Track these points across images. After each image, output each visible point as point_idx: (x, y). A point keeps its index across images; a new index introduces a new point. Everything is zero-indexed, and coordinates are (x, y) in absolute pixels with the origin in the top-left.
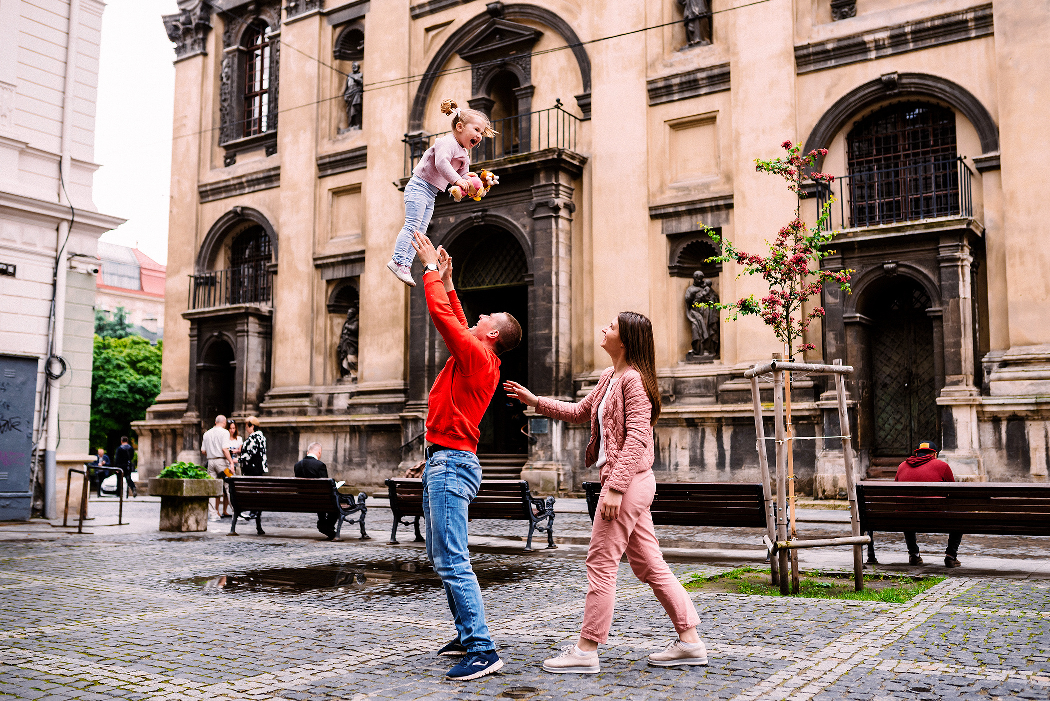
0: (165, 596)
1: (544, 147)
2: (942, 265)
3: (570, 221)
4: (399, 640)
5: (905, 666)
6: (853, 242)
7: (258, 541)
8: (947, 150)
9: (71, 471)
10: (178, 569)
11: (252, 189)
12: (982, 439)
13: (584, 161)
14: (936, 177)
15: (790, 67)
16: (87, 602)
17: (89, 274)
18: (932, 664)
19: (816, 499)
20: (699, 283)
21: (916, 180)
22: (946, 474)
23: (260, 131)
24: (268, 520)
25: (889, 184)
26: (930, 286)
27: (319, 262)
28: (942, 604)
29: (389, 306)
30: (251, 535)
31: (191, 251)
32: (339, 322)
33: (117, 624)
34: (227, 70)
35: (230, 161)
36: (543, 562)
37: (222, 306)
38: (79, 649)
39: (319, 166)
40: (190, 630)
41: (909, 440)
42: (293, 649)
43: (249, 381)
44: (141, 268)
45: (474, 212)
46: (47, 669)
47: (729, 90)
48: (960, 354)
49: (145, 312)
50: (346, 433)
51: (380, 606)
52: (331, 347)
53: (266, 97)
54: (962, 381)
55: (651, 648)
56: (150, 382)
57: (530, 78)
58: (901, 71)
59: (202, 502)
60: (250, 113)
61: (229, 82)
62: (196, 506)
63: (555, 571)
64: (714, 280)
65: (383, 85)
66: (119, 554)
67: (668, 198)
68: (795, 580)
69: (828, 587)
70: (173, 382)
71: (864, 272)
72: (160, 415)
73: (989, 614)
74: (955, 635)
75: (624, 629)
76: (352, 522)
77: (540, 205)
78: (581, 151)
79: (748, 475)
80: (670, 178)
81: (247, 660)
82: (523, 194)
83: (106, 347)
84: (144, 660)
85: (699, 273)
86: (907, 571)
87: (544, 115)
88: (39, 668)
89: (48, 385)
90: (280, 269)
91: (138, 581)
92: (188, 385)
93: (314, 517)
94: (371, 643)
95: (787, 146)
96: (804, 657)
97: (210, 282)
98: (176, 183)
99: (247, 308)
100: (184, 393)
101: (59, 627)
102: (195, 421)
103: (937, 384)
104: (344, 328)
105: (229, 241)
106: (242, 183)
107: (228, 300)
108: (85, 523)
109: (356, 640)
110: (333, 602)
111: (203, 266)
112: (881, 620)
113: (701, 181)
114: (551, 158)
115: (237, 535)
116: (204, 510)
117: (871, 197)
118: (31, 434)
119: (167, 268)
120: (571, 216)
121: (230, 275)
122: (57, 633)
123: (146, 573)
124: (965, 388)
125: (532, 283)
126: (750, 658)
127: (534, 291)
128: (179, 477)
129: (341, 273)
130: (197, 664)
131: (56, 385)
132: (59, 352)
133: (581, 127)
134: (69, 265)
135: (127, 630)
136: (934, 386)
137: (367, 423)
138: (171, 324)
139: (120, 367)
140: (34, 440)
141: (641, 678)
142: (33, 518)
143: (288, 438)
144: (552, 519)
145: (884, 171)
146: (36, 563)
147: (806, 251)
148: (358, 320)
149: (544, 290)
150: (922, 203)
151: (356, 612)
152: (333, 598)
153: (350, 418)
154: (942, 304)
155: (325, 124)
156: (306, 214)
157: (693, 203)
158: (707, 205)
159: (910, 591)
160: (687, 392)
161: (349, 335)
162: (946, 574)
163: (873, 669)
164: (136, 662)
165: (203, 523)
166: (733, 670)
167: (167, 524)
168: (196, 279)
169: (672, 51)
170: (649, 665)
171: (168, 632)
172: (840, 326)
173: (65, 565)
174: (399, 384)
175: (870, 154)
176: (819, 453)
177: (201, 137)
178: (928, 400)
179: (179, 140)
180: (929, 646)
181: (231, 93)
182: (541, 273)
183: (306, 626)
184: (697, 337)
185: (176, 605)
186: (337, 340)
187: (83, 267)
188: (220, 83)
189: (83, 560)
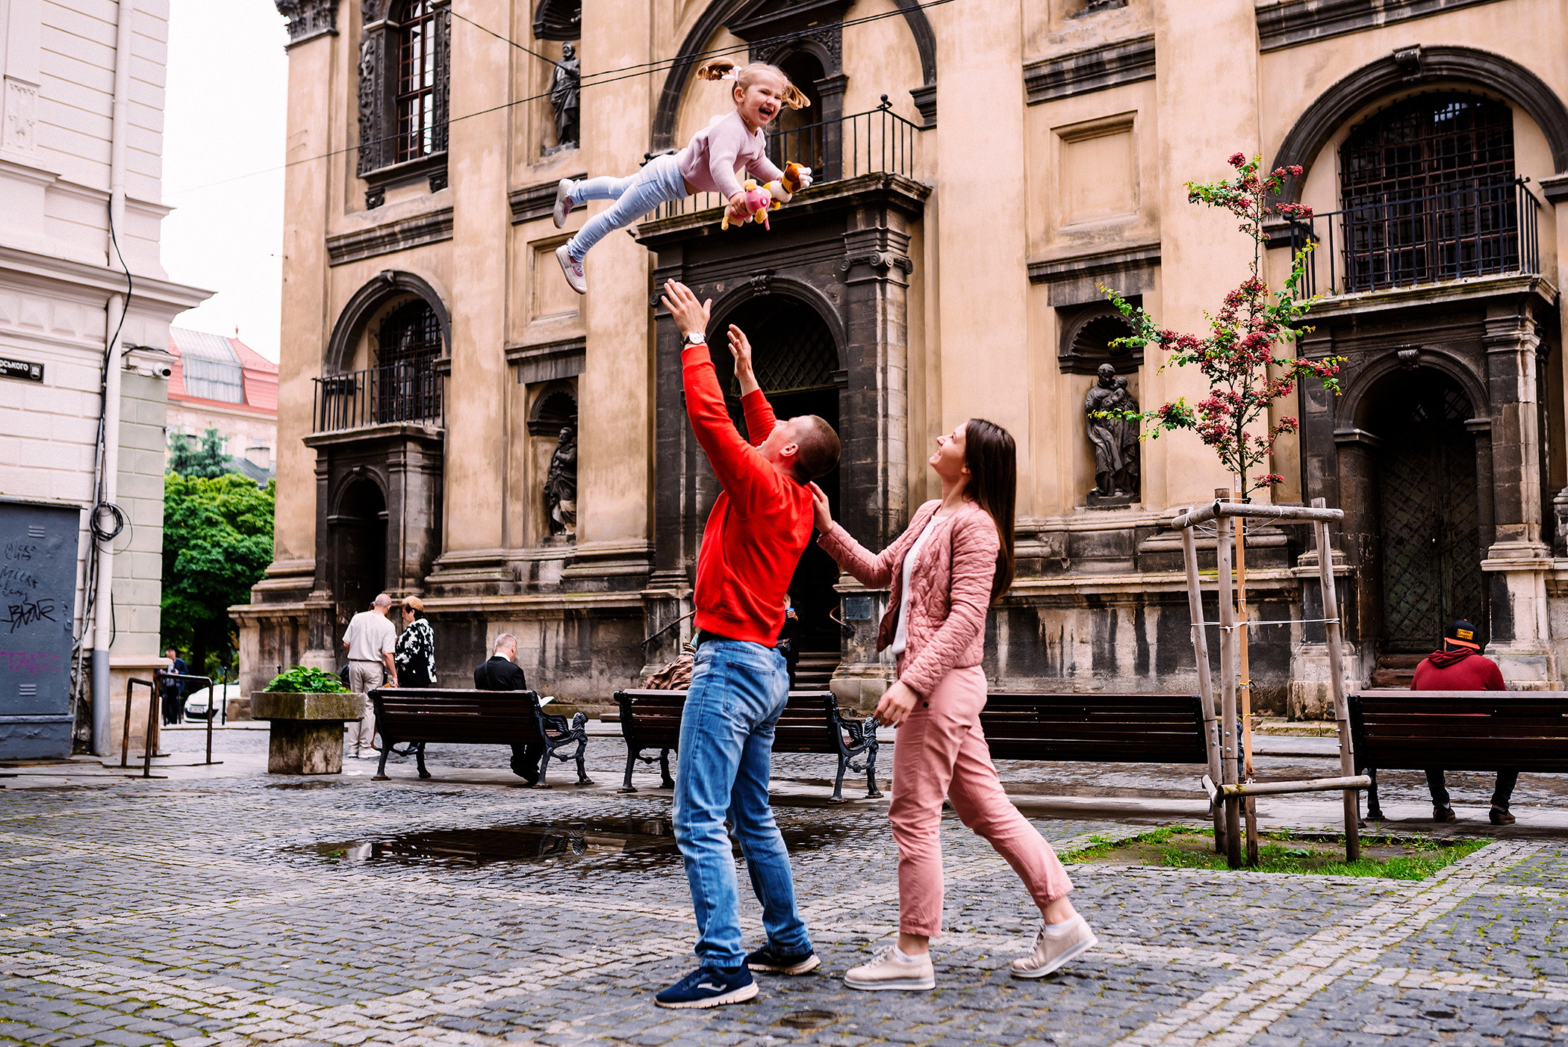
0: (269, 872)
1: (862, 171)
2: (1490, 350)
3: (904, 287)
4: (625, 938)
5: (1417, 978)
6: (1349, 315)
7: (418, 788)
8: (1499, 168)
9: (131, 682)
10: (293, 831)
11: (410, 243)
12: (1553, 624)
13: (925, 192)
14: (1483, 211)
15: (1249, 40)
16: (148, 881)
17: (156, 377)
18: (1460, 974)
19: (1291, 719)
20: (1106, 383)
21: (1450, 216)
22: (1493, 678)
23: (421, 153)
24: (437, 755)
25: (1406, 224)
26: (1470, 384)
27: (515, 356)
28: (1481, 881)
29: (622, 424)
30: (408, 779)
31: (316, 342)
32: (546, 448)
33: (193, 913)
34: (368, 58)
35: (375, 199)
36: (859, 817)
37: (364, 426)
38: (130, 952)
39: (512, 205)
40: (304, 923)
41: (1438, 626)
42: (459, 953)
43: (408, 541)
44: (243, 369)
45: (754, 275)
46: (79, 982)
47: (1153, 77)
48: (1519, 492)
49: (250, 437)
50: (559, 620)
51: (600, 887)
52: (534, 488)
53: (429, 99)
54: (1522, 533)
55: (1018, 950)
56: (257, 544)
57: (840, 63)
58: (1424, 44)
59: (334, 728)
60: (405, 125)
61: (372, 77)
62: (325, 735)
63: (876, 832)
64: (1130, 377)
65: (610, 76)
66: (203, 807)
67: (1057, 249)
68: (1252, 844)
69: (1304, 855)
70: (291, 544)
71: (1366, 363)
72: (271, 596)
73: (1556, 896)
74: (1498, 930)
75: (978, 921)
76: (564, 758)
77: (857, 263)
78: (921, 176)
79: (1183, 682)
80: (1060, 217)
81: (389, 969)
82: (830, 246)
83: (189, 491)
84: (229, 969)
85: (1106, 367)
86: (1429, 830)
87: (862, 121)
88: (68, 981)
89: (95, 548)
90: (454, 367)
91: (230, 849)
92: (314, 549)
93: (506, 750)
94: (582, 943)
95: (1237, 160)
96: (1257, 964)
97: (347, 389)
98: (292, 236)
99: (404, 429)
100: (309, 562)
101: (103, 919)
102: (326, 604)
103: (1483, 539)
104: (554, 458)
105: (374, 324)
106: (394, 234)
107: (374, 416)
108: (154, 762)
109: (560, 939)
110: (528, 880)
111: (336, 363)
112: (1384, 907)
113: (1108, 222)
114: (873, 188)
115: (387, 779)
116: (337, 740)
117: (1379, 245)
118: (71, 625)
119: (280, 367)
120: (905, 279)
121: (376, 378)
122: (99, 928)
123: (243, 837)
124: (1527, 544)
125: (845, 385)
126: (1173, 967)
127: (848, 397)
128: (297, 690)
129: (547, 373)
130: (311, 975)
131: (108, 547)
132: (111, 499)
133: (920, 139)
134: (125, 363)
135: (206, 923)
136: (1478, 542)
137: (591, 606)
138: (287, 454)
139: (210, 523)
140: (76, 634)
141: (999, 998)
142: (74, 754)
143: (468, 629)
144: (873, 751)
145: (1398, 202)
146: (75, 823)
147: (1269, 327)
148: (575, 446)
149: (864, 396)
150: (1459, 252)
151: (562, 896)
152: (528, 875)
153: (564, 597)
154: (1489, 413)
155: (520, 140)
156: (494, 281)
157: (1096, 256)
158: (1119, 259)
159: (1433, 861)
160: (1088, 553)
161: (562, 469)
162: (1491, 835)
163: (1366, 982)
164: (216, 973)
165: (335, 761)
166: (1144, 984)
167: (280, 762)
168: (325, 383)
169: (1063, 18)
170: (1014, 977)
171: (270, 927)
172: (1328, 448)
173: (119, 826)
174: (640, 544)
175: (1375, 176)
176: (1296, 648)
177: (329, 161)
178: (1469, 564)
179: (297, 167)
180: (1457, 947)
181: (374, 93)
182: (859, 369)
183: (483, 918)
184: (1105, 468)
185: (286, 885)
186: (543, 477)
187: (147, 366)
188: (358, 78)
189: (148, 817)
